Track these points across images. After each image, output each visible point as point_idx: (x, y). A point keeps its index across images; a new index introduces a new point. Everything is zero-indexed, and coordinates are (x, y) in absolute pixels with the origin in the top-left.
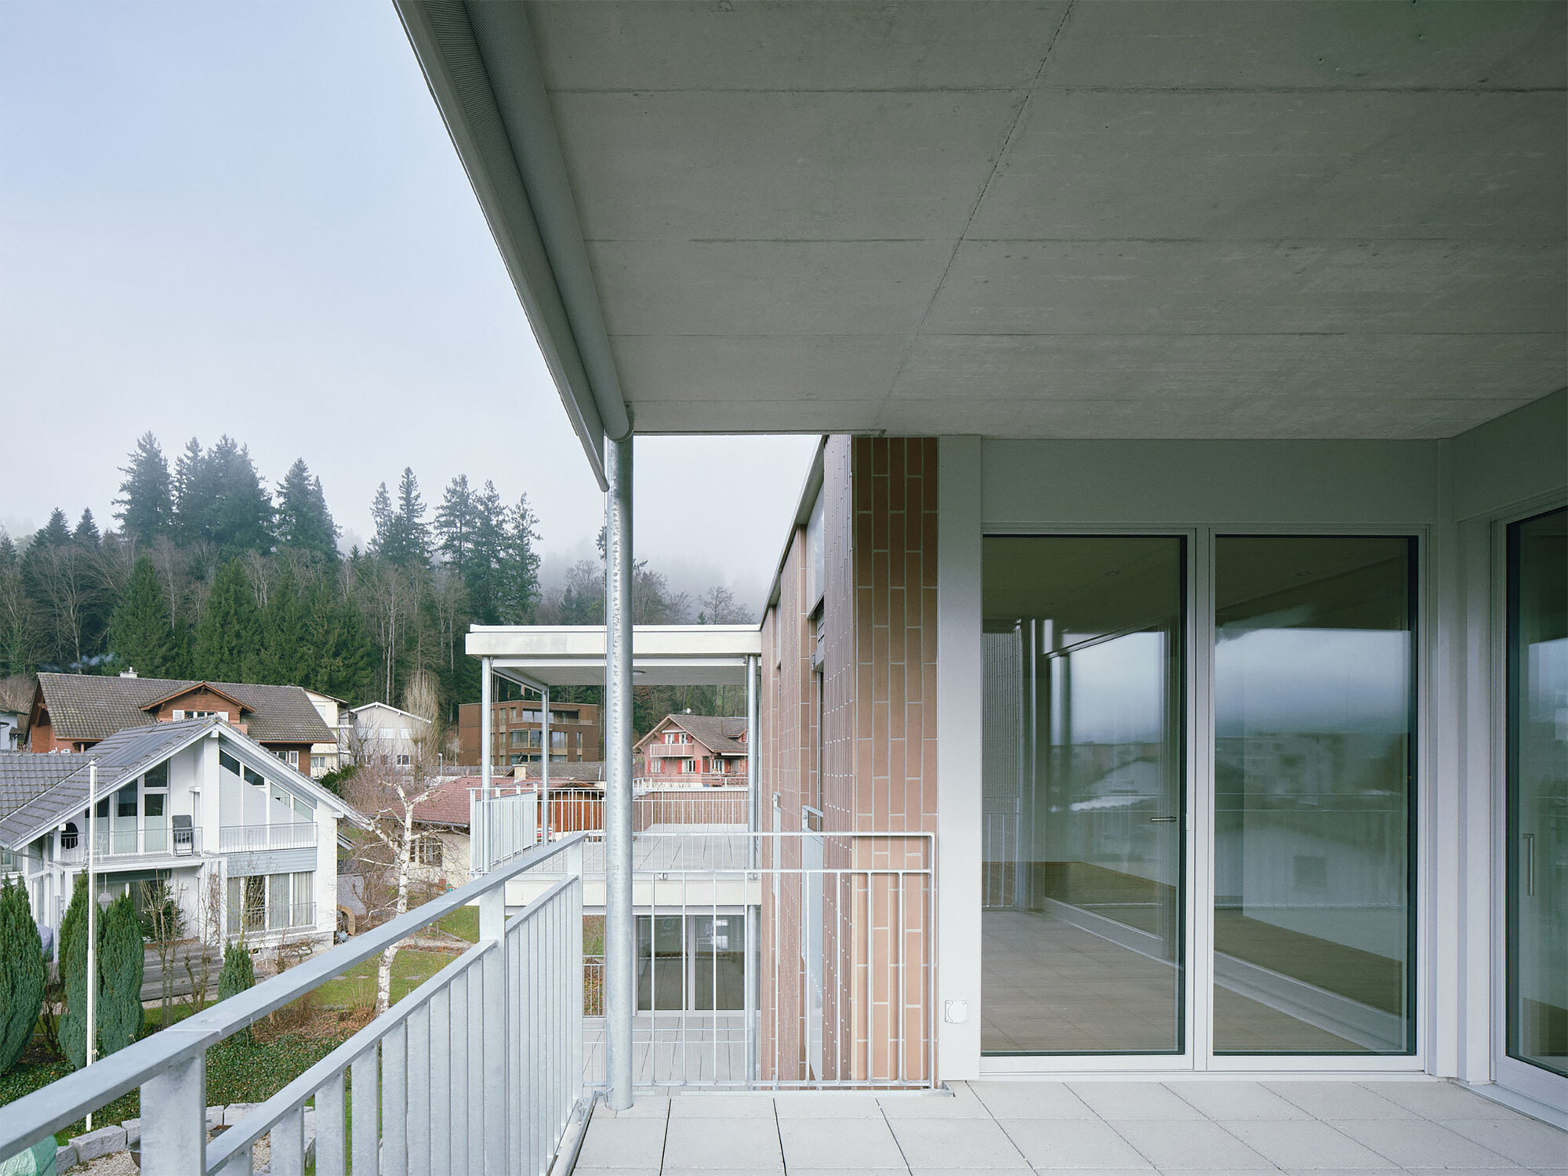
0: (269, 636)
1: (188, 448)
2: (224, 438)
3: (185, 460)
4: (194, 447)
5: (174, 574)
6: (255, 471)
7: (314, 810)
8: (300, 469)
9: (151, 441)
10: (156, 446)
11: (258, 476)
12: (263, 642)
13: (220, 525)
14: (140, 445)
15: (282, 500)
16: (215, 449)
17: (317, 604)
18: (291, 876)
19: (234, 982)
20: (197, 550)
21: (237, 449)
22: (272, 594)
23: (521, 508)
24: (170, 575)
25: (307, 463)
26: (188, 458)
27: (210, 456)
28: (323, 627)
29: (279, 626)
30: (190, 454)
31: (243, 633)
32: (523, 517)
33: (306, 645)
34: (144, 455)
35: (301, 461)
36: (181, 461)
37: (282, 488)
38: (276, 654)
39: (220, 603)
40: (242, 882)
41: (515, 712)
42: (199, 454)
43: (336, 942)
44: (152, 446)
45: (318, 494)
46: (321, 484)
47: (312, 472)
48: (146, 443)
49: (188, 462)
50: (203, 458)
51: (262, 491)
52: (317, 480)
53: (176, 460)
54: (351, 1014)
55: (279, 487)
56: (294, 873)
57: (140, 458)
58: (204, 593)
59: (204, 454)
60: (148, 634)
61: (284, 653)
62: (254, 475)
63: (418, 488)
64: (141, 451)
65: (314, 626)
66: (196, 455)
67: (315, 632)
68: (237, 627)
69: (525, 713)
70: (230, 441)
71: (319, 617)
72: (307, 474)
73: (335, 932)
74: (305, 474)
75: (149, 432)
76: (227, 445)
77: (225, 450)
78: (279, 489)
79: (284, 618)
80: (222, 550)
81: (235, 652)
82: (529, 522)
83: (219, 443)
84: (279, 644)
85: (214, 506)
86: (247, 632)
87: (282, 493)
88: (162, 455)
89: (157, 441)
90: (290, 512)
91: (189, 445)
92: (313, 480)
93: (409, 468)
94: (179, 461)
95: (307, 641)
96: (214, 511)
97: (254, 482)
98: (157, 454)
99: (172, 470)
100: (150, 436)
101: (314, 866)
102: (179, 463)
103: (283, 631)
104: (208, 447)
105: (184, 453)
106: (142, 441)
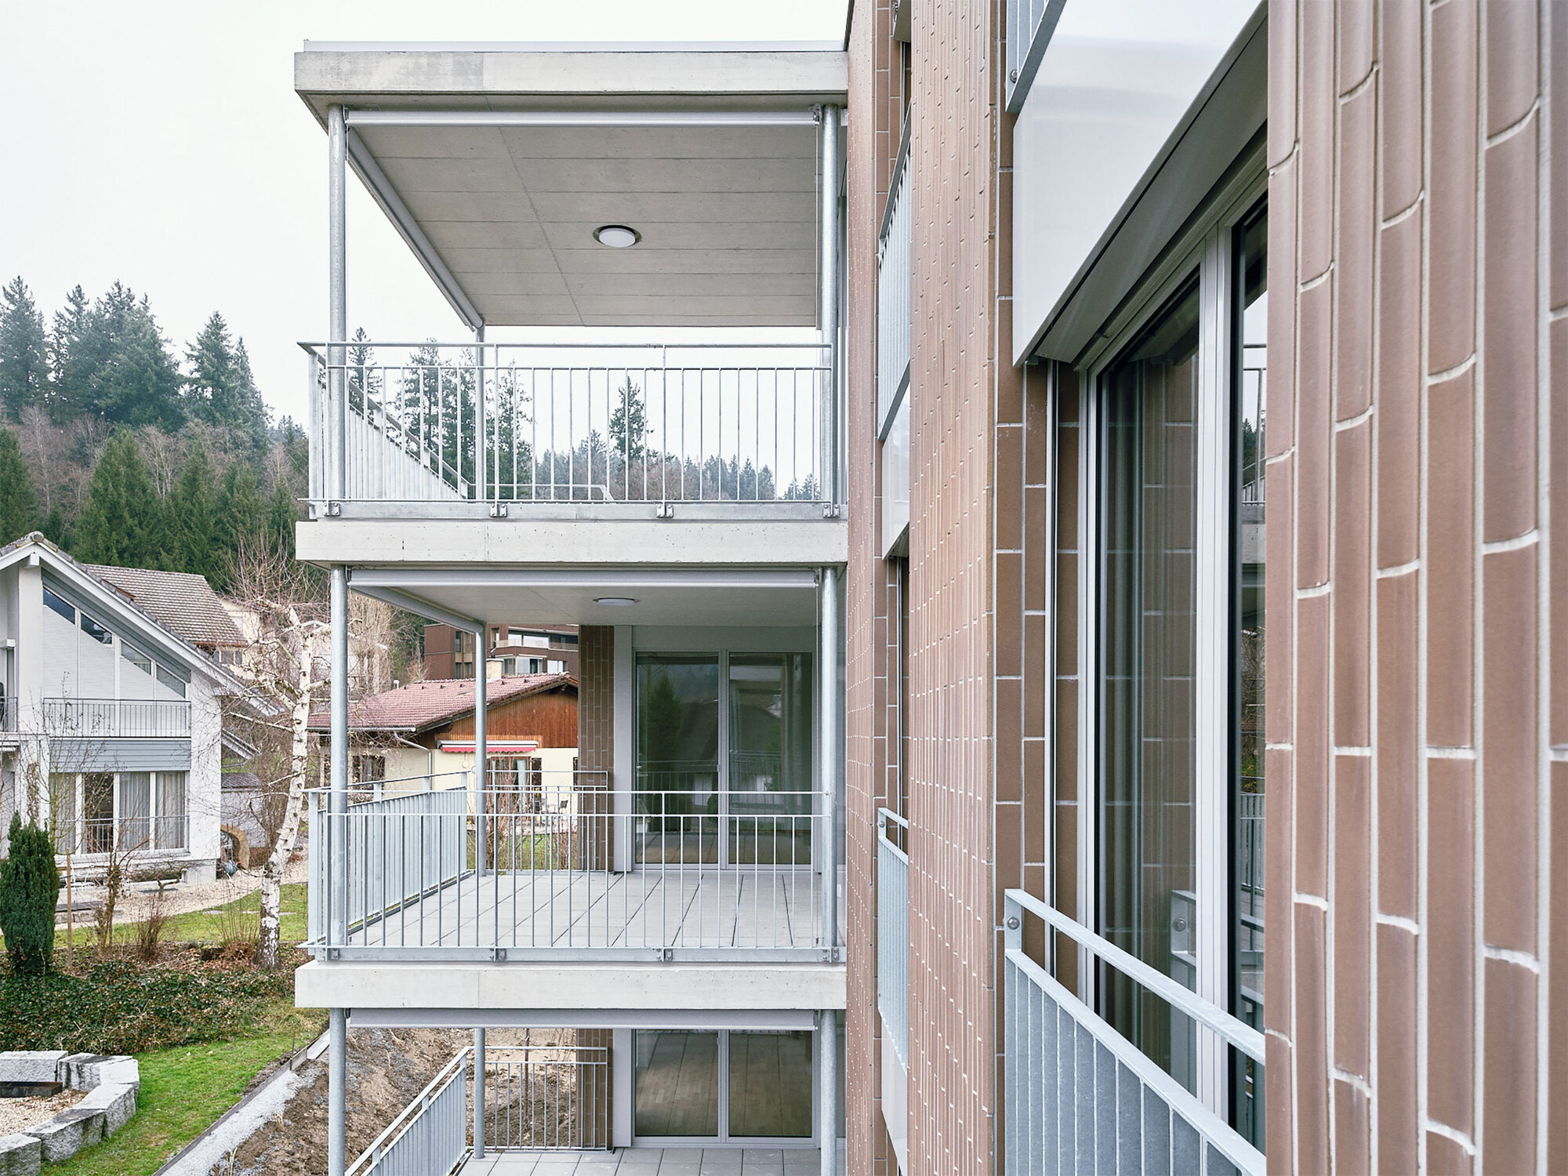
0: (171, 535)
1: (71, 300)
2: (117, 284)
3: (67, 315)
4: (78, 296)
5: (49, 457)
6: (158, 330)
7: (187, 685)
8: (216, 326)
9: (21, 290)
10: (27, 296)
11: (162, 336)
12: (164, 543)
13: (111, 398)
14: (6, 294)
15: (193, 365)
16: (105, 299)
17: (236, 494)
18: (153, 777)
19: (22, 877)
20: (81, 429)
21: (134, 302)
22: (177, 480)
23: (508, 381)
24: (44, 460)
25: (225, 318)
26: (71, 313)
27: (99, 309)
28: (244, 524)
29: (186, 522)
30: (73, 308)
31: (138, 530)
32: (510, 392)
33: (221, 548)
34: (12, 307)
35: (217, 315)
36: (61, 316)
37: (192, 350)
38: (181, 559)
39: (106, 490)
40: (79, 780)
41: (498, 635)
42: (85, 307)
43: (219, 875)
44: (21, 295)
45: (242, 359)
46: (245, 349)
47: (233, 334)
48: (15, 291)
49: (70, 317)
50: (89, 314)
51: (165, 356)
52: (241, 343)
53: (54, 315)
54: (221, 950)
55: (189, 348)
56: (157, 773)
57: (7, 311)
58: (85, 478)
59: (90, 308)
60: (10, 530)
61: (193, 558)
62: (154, 335)
63: (373, 357)
64: (8, 302)
65: (233, 523)
66: (80, 310)
67: (234, 531)
68: (130, 522)
69: (511, 636)
70: (124, 290)
71: (240, 512)
72: (226, 332)
73: (219, 860)
74: (223, 333)
75: (19, 278)
76: (120, 295)
77: (120, 302)
78: (189, 352)
79: (191, 511)
80: (114, 429)
81: (125, 555)
82: (518, 399)
83: (111, 291)
84: (185, 546)
85: (103, 374)
86: (142, 528)
87: (193, 356)
88: (36, 308)
89: (29, 289)
90: (204, 382)
91: (71, 296)
92: (233, 341)
93: (361, 329)
94: (59, 316)
95: (223, 542)
96: (103, 379)
97: (155, 343)
98: (28, 306)
99: (49, 327)
100: (19, 282)
101: (187, 764)
102: (58, 318)
103: (191, 529)
104: (96, 297)
105: (63, 305)
106: (8, 289)
